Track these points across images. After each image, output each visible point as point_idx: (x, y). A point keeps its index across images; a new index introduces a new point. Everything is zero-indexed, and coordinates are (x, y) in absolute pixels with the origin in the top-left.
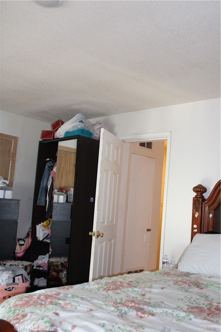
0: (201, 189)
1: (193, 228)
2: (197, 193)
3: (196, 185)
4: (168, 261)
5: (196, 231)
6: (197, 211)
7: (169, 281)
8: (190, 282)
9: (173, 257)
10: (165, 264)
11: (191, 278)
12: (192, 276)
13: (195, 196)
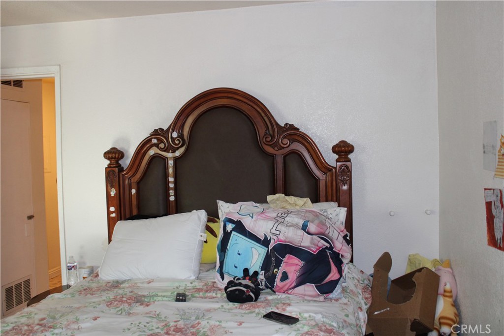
0: (115, 154)
1: (109, 213)
2: (111, 161)
3: (108, 149)
4: (76, 264)
5: (113, 215)
6: (112, 187)
7: (100, 304)
8: (127, 299)
9: (81, 257)
10: (71, 269)
11: (124, 288)
12: (123, 285)
13: (108, 165)
